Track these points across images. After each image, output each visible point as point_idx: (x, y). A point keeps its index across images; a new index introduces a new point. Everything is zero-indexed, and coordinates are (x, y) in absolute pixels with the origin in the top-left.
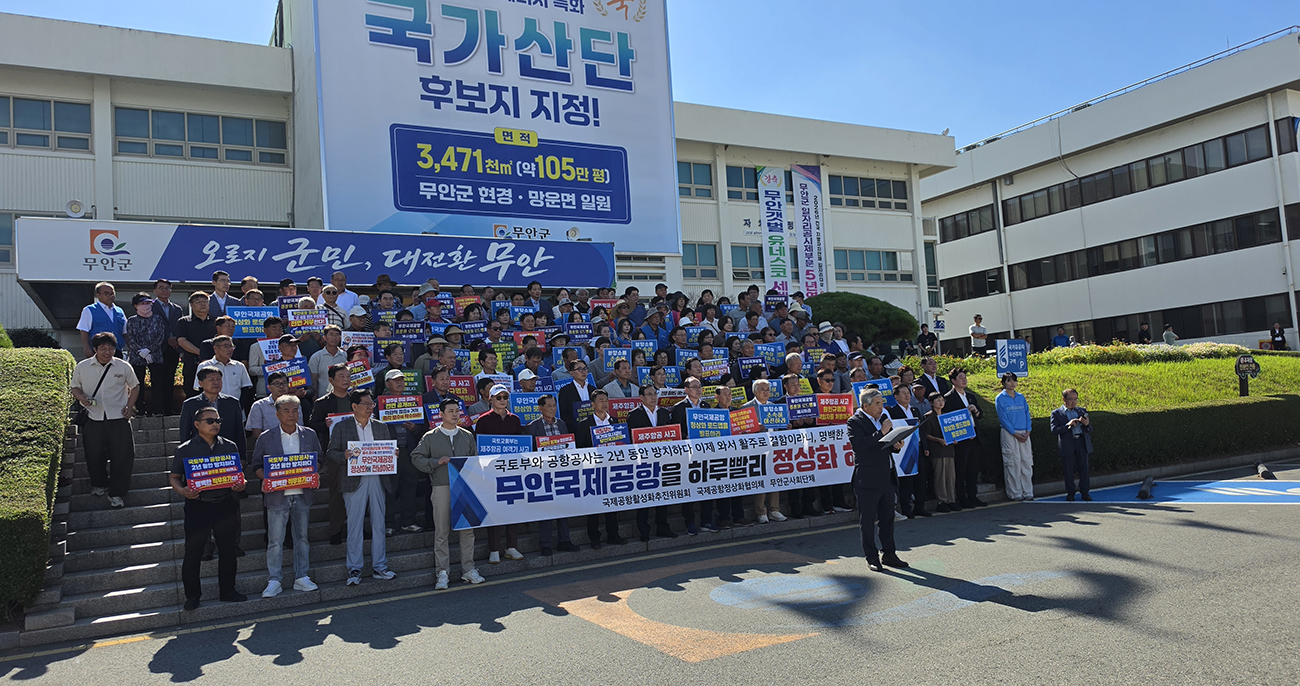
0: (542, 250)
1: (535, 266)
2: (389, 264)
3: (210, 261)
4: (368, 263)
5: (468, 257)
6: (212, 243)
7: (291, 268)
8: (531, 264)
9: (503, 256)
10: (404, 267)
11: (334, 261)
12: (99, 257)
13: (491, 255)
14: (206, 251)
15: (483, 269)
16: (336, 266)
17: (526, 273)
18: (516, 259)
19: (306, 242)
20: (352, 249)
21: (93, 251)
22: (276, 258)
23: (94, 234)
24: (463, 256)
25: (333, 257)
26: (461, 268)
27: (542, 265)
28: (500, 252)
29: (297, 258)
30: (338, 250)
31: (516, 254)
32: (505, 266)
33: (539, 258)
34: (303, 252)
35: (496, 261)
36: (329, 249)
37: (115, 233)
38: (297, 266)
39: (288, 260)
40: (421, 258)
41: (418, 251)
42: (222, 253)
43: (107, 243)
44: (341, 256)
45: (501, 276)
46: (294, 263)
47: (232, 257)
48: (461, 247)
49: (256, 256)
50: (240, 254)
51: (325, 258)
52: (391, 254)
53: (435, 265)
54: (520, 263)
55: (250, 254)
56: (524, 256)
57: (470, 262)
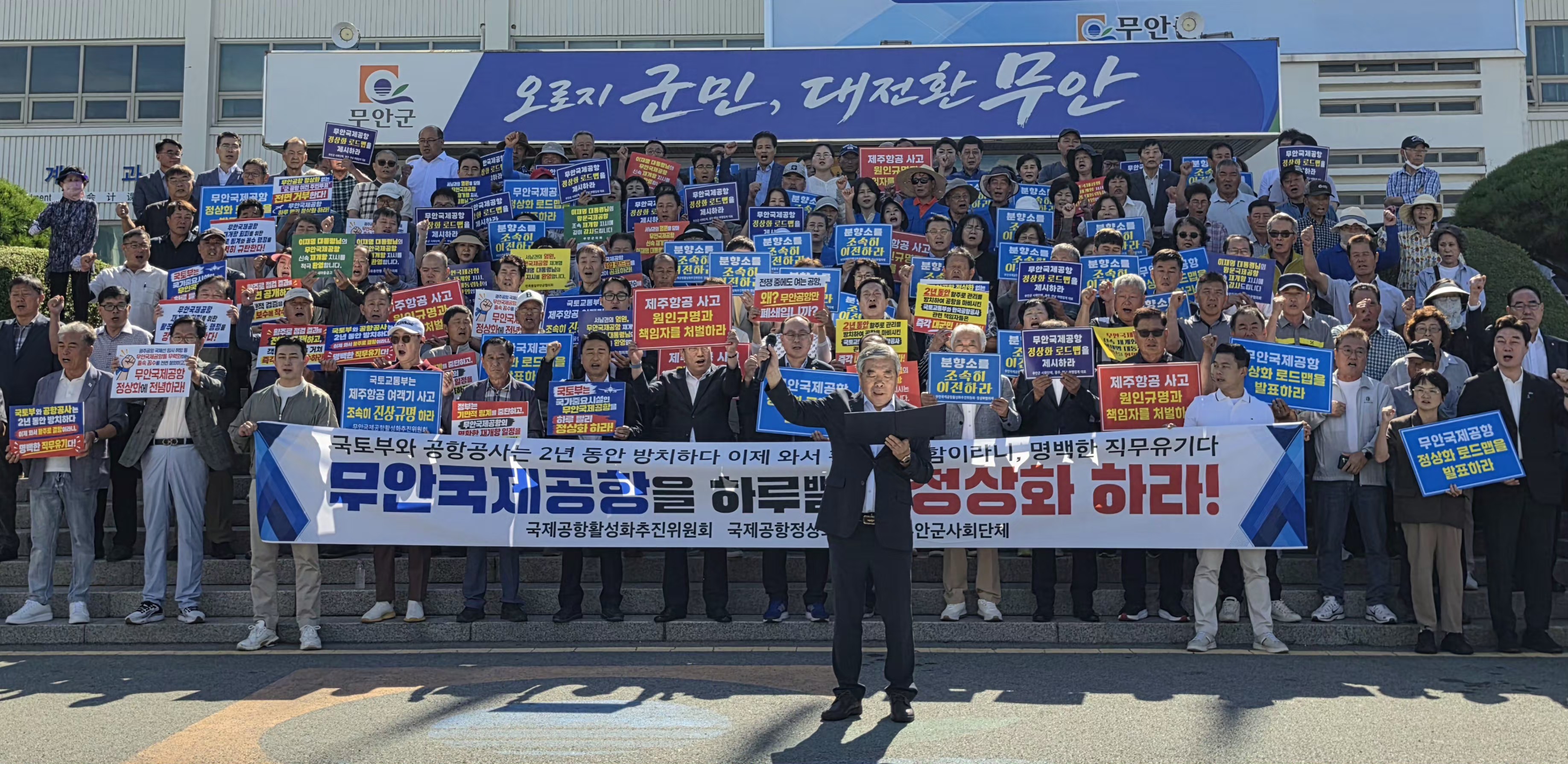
0: (1112, 61)
1: (1097, 92)
2: (812, 102)
3: (526, 109)
4: (776, 103)
5: (958, 83)
6: (531, 79)
7: (648, 116)
8: (1087, 90)
9: (1030, 77)
10: (837, 107)
11: (717, 101)
12: (370, 107)
13: (1004, 77)
14: (521, 92)
15: (987, 105)
16: (722, 110)
17: (1076, 109)
18: (1055, 82)
19: (673, 70)
20: (749, 78)
21: (364, 98)
22: (626, 100)
23: (366, 71)
24: (949, 81)
25: (718, 94)
26: (944, 105)
27: (1110, 92)
28: (1022, 70)
29: (659, 98)
30: (726, 82)
31: (1056, 72)
32: (1031, 98)
33: (1106, 77)
34: (669, 89)
35: (1015, 87)
36: (711, 81)
37: (394, 69)
38: (659, 112)
39: (645, 102)
40: (871, 89)
41: (865, 77)
42: (545, 96)
43: (383, 85)
44: (731, 91)
45: (1023, 116)
46: (653, 106)
47: (560, 101)
48: (946, 65)
49: (595, 97)
50: (572, 95)
51: (704, 97)
52: (815, 84)
53: (896, 101)
54: (1063, 90)
55: (586, 94)
56: (1073, 75)
57: (961, 93)
